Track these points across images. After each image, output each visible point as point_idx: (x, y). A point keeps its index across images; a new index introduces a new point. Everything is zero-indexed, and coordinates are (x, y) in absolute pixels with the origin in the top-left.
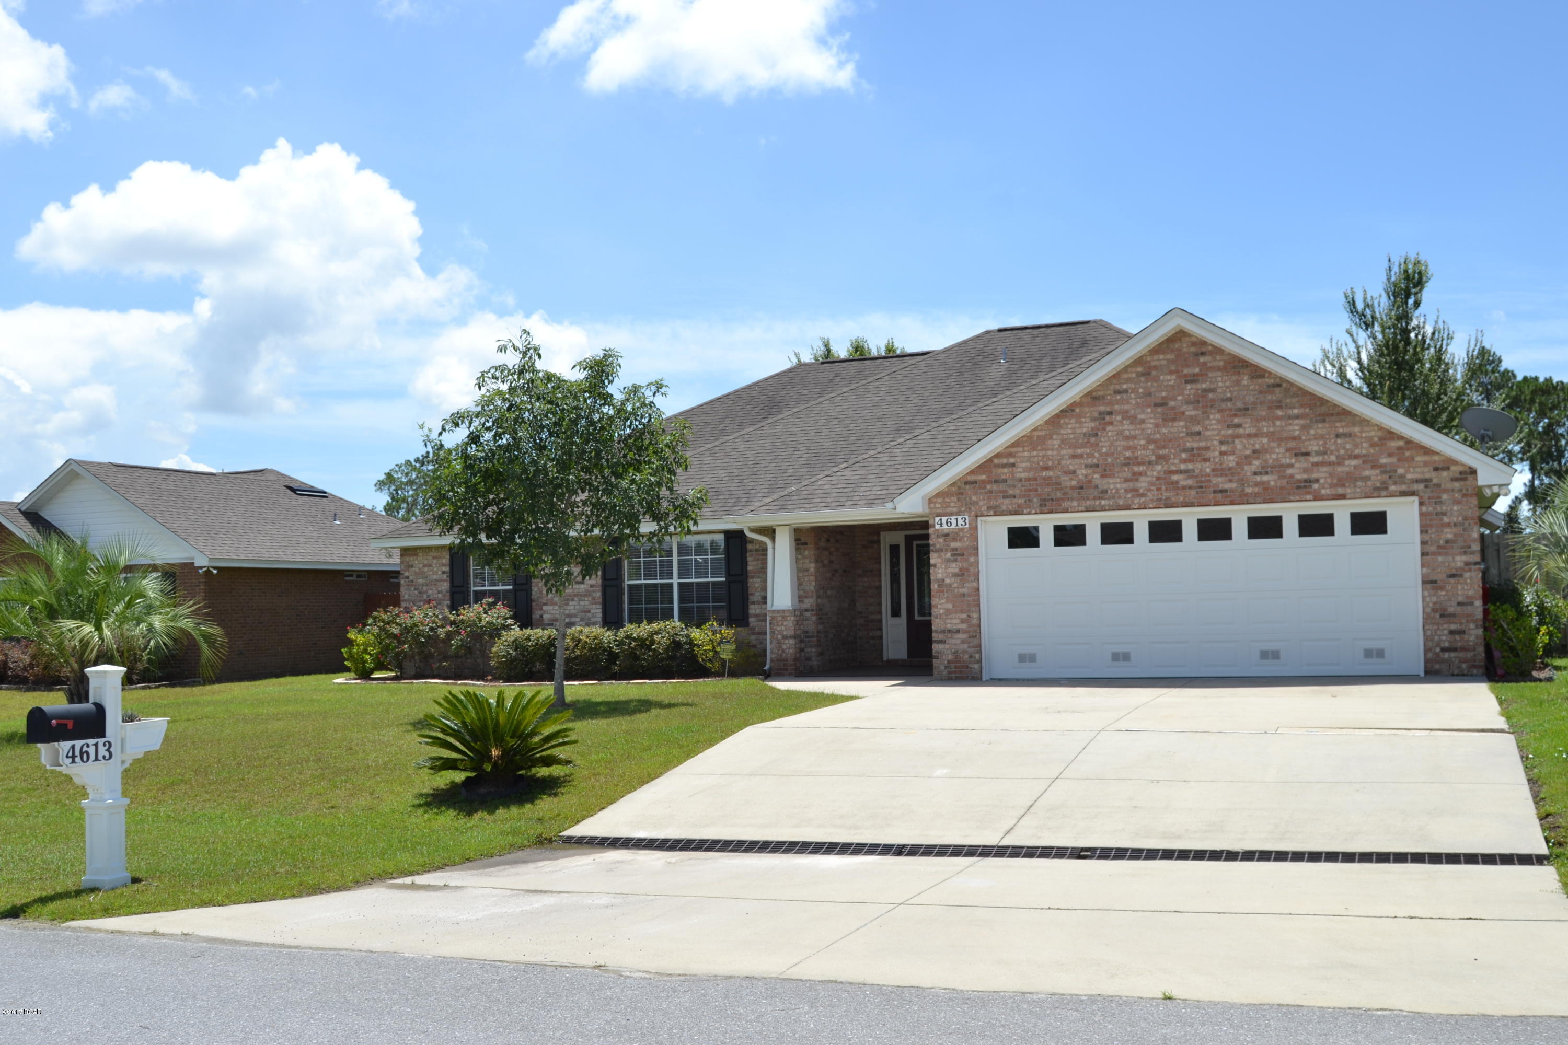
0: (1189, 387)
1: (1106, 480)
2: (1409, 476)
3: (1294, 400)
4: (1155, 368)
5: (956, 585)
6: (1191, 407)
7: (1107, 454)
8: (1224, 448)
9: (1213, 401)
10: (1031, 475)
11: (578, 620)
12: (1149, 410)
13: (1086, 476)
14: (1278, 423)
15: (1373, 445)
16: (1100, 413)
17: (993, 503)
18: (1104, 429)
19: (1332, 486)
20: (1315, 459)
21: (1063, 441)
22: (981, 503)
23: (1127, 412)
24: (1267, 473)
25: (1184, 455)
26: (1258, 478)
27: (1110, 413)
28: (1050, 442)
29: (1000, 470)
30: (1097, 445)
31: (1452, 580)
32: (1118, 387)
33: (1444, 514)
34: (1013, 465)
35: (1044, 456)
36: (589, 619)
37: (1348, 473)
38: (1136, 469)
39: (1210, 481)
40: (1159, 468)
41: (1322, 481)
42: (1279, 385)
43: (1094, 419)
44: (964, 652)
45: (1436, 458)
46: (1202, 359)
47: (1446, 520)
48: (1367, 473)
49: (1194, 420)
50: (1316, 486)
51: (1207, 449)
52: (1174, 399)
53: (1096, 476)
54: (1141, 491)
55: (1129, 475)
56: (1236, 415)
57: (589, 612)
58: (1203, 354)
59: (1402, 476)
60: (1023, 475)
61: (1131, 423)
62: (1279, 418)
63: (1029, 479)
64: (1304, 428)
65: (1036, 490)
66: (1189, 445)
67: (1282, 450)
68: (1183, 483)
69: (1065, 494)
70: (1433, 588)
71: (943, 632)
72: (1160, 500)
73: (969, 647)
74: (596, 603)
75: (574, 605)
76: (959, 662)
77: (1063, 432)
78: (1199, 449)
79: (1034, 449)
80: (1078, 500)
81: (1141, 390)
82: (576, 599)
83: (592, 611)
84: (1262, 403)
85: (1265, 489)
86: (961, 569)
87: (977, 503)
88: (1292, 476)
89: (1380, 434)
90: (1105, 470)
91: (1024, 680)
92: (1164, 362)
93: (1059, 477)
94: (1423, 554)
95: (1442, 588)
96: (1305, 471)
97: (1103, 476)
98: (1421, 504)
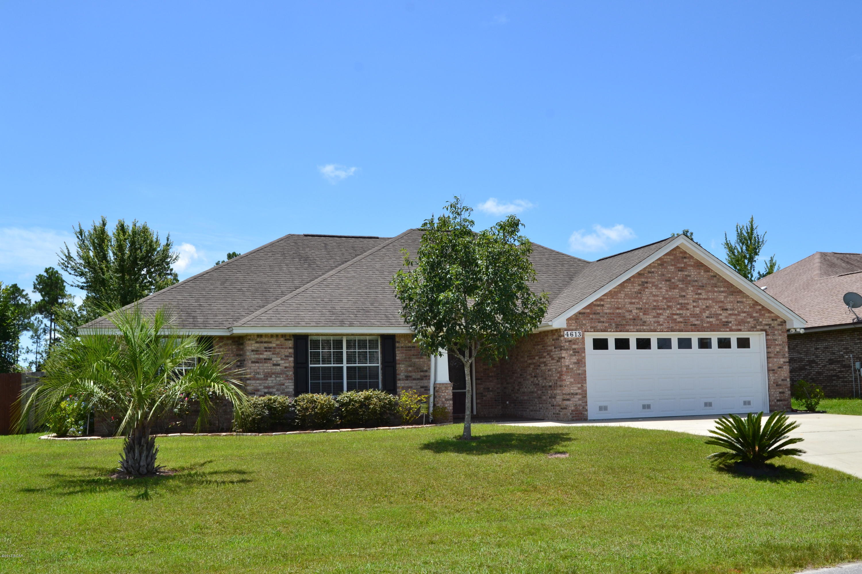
0: (680, 273)
1: (645, 316)
2: (764, 322)
3: (721, 284)
4: (665, 262)
5: (575, 369)
6: (681, 283)
7: (646, 303)
8: (695, 304)
9: (690, 281)
10: (611, 311)
12: (663, 283)
13: (637, 314)
14: (715, 294)
15: (750, 307)
16: (642, 282)
17: (593, 325)
18: (644, 290)
19: (736, 325)
20: (730, 312)
21: (626, 295)
22: (587, 325)
23: (654, 282)
24: (712, 317)
25: (678, 306)
26: (708, 320)
27: (647, 283)
28: (619, 295)
29: (596, 308)
30: (641, 298)
31: (779, 369)
32: (650, 270)
33: (776, 340)
34: (603, 305)
35: (617, 302)
37: (742, 320)
38: (658, 311)
39: (689, 320)
40: (668, 312)
41: (732, 322)
42: (715, 276)
43: (639, 285)
44: (580, 405)
45: (772, 315)
46: (685, 260)
47: (777, 343)
48: (749, 320)
49: (682, 289)
50: (730, 325)
51: (688, 304)
52: (674, 278)
53: (641, 314)
54: (661, 323)
55: (656, 315)
56: (699, 289)
58: (685, 258)
59: (761, 322)
60: (608, 311)
61: (656, 288)
62: (716, 292)
63: (610, 314)
64: (725, 297)
65: (614, 319)
66: (680, 301)
67: (717, 307)
68: (678, 320)
69: (627, 322)
70: (774, 373)
71: (569, 394)
72: (669, 327)
73: (583, 403)
76: (577, 411)
77: (626, 290)
78: (685, 304)
79: (612, 298)
80: (633, 326)
81: (660, 273)
84: (709, 284)
85: (711, 325)
86: (578, 360)
87: (585, 324)
88: (721, 320)
89: (753, 302)
90: (645, 311)
91: (606, 420)
92: (669, 260)
93: (624, 313)
94: (768, 358)
95: (776, 373)
96: (726, 317)
97: (644, 314)
98: (767, 335)
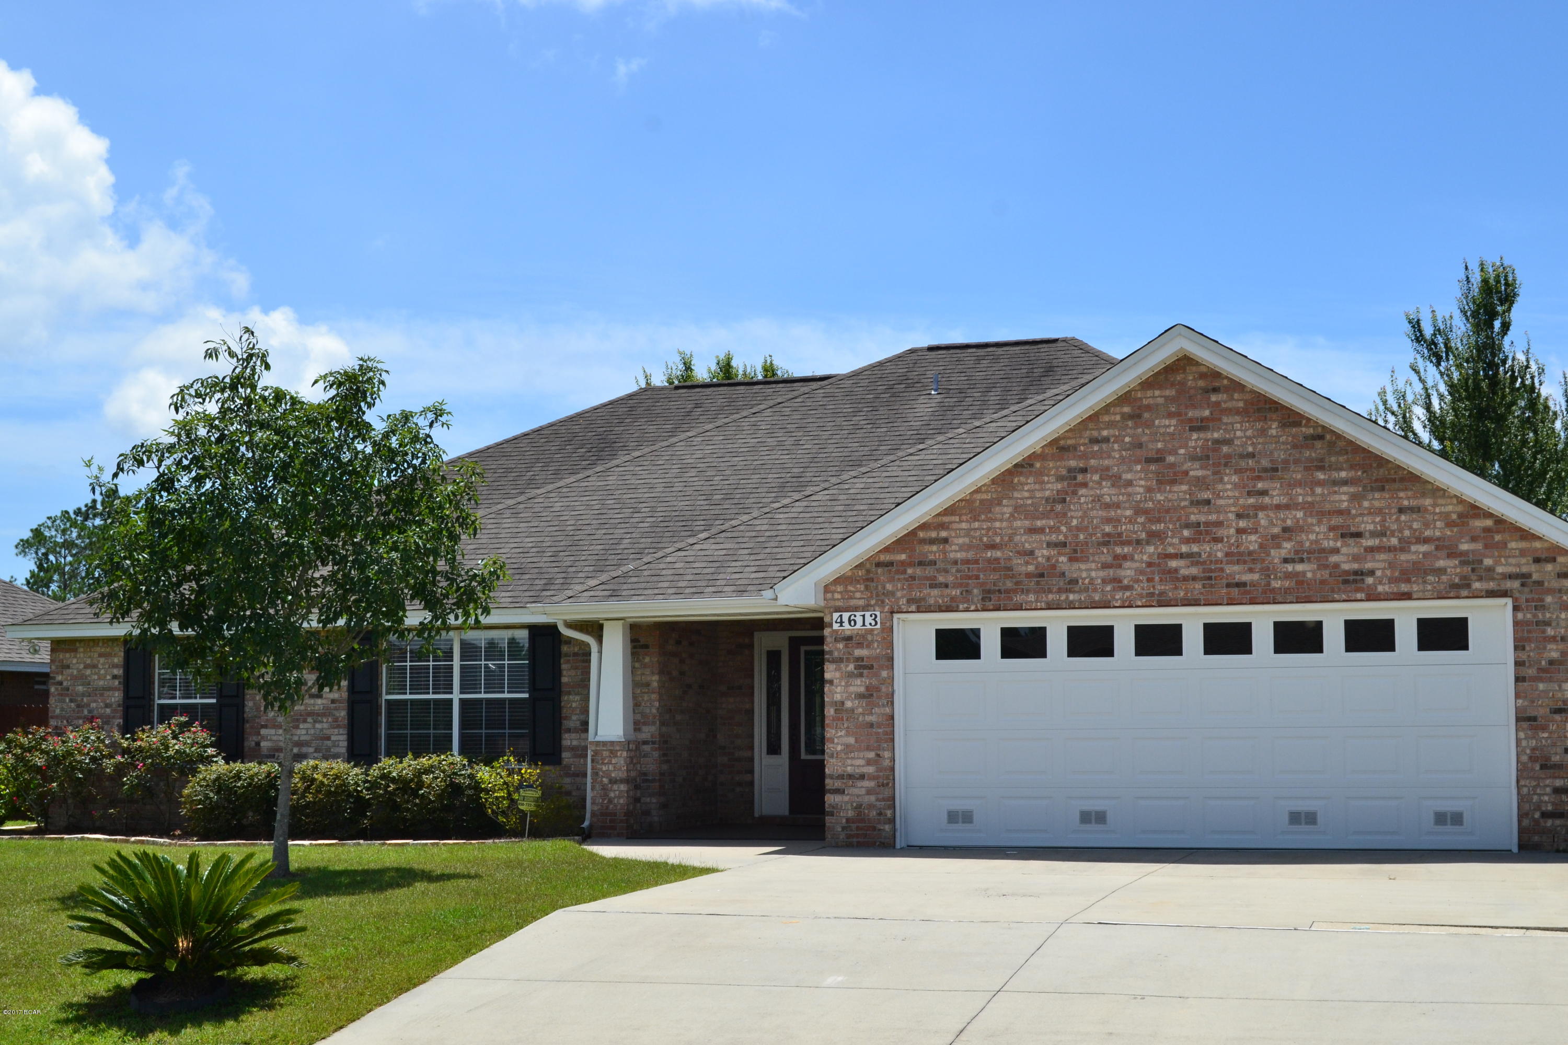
0: (1195, 436)
1: (1076, 566)
2: (1500, 569)
3: (1341, 459)
4: (1149, 408)
5: (860, 710)
6: (1197, 465)
7: (1079, 529)
8: (1242, 524)
9: (1228, 456)
10: (970, 555)
11: (311, 750)
12: (1139, 467)
13: (1048, 559)
14: (1319, 490)
15: (1450, 524)
16: (1070, 470)
17: (916, 594)
18: (1075, 493)
19: (1392, 580)
20: (1370, 543)
21: (1017, 508)
22: (899, 594)
23: (1108, 469)
24: (1302, 561)
25: (1186, 533)
26: (1290, 567)
27: (1084, 470)
28: (997, 509)
29: (927, 548)
30: (1065, 515)
31: (1557, 717)
32: (1095, 434)
33: (1548, 623)
34: (946, 541)
35: (989, 529)
36: (328, 749)
37: (1414, 563)
38: (1118, 550)
39: (1222, 570)
40: (1151, 549)
41: (1379, 573)
42: (1321, 437)
43: (1060, 479)
44: (871, 806)
45: (1538, 545)
46: (1214, 398)
47: (1550, 632)
48: (1441, 563)
49: (1201, 483)
50: (1370, 580)
51: (1219, 524)
52: (1174, 452)
53: (1063, 559)
54: (1126, 582)
55: (1109, 559)
56: (1259, 478)
57: (328, 738)
58: (1215, 390)
59: (1490, 569)
60: (959, 555)
61: (1113, 486)
62: (1321, 483)
63: (967, 562)
64: (1354, 497)
65: (977, 577)
66: (1193, 518)
67: (1323, 528)
68: (1184, 572)
69: (1017, 583)
70: (1532, 728)
71: (841, 777)
72: (1152, 594)
73: (877, 800)
74: (338, 727)
75: (307, 729)
76: (863, 821)
77: (1016, 495)
78: (1207, 524)
79: (975, 519)
80: (1036, 592)
81: (1127, 439)
82: (310, 720)
83: (333, 738)
84: (1297, 462)
85: (1300, 583)
86: (867, 688)
87: (893, 594)
88: (1336, 566)
89: (1460, 508)
90: (1075, 551)
91: (954, 848)
92: (1161, 401)
93: (1010, 559)
94: (1518, 679)
95: (1544, 728)
96: (1356, 558)
97: (1071, 560)
98: (1516, 608)
